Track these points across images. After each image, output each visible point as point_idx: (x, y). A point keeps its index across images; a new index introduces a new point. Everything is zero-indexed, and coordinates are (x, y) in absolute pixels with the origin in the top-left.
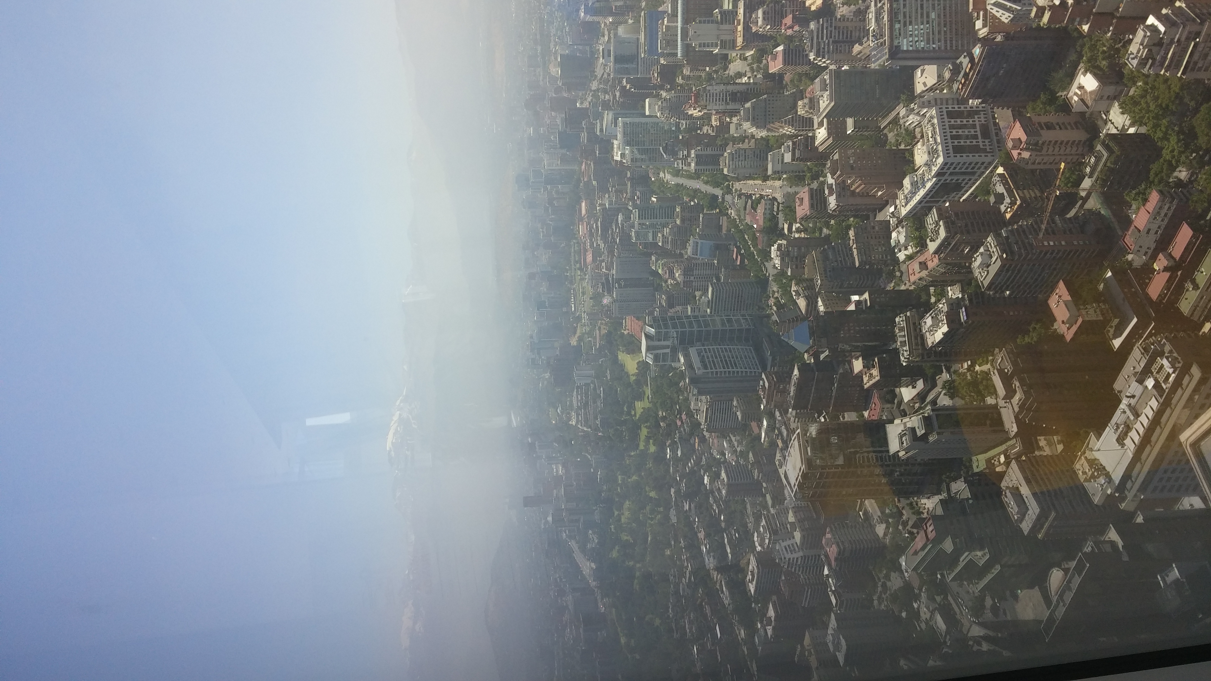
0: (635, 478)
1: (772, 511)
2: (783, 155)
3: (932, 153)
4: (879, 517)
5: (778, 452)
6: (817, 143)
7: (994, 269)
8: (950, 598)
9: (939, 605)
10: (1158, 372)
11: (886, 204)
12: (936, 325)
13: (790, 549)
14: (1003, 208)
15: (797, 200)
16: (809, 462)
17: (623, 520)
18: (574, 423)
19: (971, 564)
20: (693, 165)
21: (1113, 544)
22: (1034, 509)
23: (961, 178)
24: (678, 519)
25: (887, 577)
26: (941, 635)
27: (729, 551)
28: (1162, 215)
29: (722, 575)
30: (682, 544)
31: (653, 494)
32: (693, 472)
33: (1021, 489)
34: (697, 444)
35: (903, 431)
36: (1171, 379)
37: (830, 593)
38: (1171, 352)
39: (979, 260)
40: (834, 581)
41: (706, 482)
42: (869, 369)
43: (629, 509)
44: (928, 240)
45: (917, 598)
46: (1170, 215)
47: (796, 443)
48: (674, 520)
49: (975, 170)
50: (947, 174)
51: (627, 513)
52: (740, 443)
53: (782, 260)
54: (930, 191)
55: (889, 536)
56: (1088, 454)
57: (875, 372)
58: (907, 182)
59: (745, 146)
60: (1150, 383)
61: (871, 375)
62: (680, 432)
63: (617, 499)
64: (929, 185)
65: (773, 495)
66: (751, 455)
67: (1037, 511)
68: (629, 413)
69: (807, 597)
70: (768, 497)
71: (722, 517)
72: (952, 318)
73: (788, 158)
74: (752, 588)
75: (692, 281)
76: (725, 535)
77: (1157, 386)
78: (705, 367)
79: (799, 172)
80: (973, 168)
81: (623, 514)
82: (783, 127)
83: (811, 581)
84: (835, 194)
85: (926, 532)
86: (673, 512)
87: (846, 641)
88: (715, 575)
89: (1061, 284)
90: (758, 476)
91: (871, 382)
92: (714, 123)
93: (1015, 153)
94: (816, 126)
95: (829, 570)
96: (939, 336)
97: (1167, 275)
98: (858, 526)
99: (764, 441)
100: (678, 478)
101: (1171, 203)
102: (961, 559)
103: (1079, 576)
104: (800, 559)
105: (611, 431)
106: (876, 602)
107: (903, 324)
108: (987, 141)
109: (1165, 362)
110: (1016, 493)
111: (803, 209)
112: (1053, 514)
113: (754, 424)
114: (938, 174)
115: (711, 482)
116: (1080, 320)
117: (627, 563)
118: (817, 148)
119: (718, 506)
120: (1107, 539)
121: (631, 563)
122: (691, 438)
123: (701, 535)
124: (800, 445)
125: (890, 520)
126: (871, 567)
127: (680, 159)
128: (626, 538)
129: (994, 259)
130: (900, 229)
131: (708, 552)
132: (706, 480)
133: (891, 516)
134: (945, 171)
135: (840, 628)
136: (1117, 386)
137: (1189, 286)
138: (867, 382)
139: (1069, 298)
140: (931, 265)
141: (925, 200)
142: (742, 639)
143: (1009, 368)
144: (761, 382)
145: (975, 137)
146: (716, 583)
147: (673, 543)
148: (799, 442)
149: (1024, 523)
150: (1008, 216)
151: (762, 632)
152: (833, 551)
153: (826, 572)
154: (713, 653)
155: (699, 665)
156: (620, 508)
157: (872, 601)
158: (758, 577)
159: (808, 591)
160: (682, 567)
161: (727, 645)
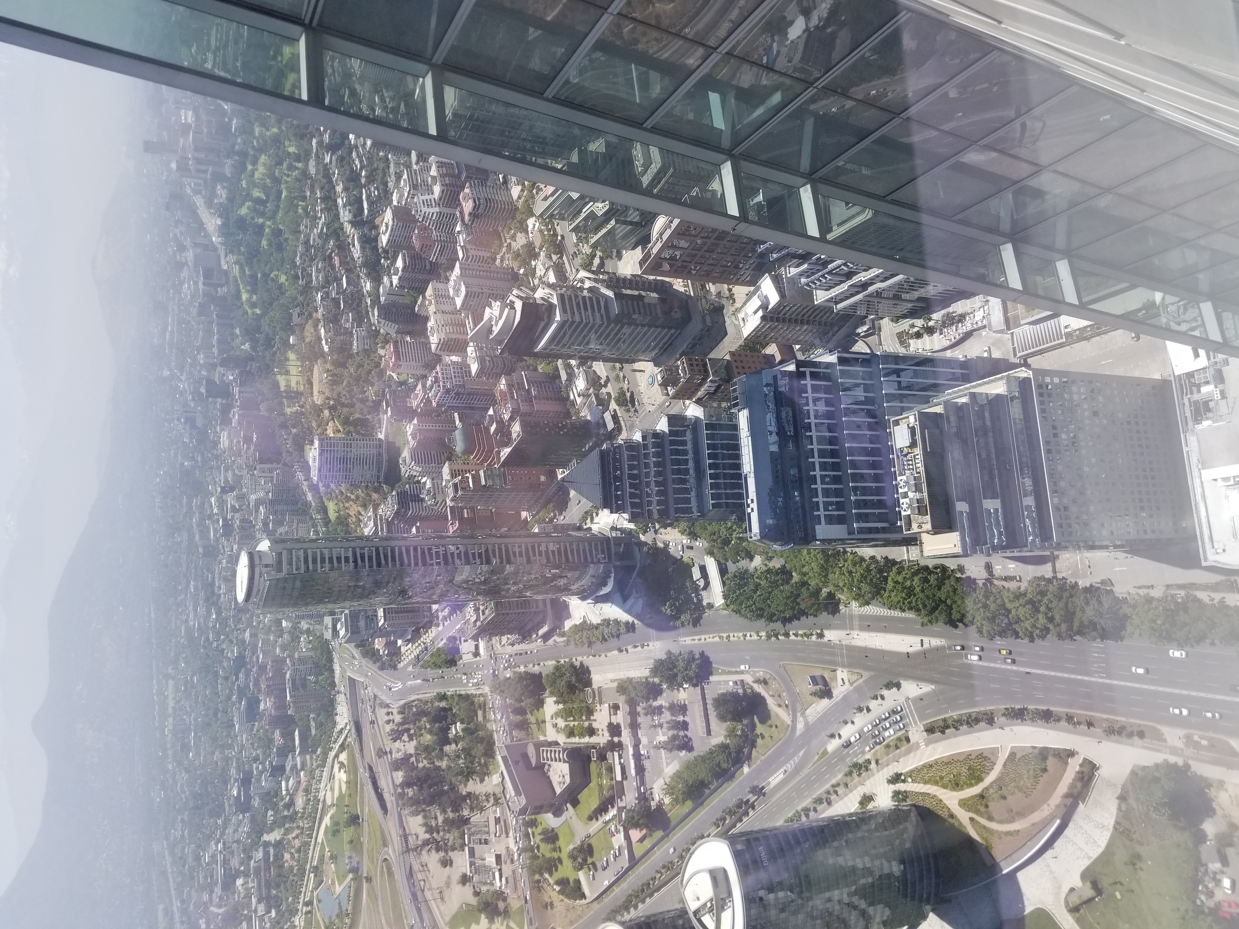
0: (275, 130)
1: (415, 167)
8: (565, 258)
9: (554, 263)
13: (428, 203)
17: (257, 175)
18: (210, 67)
19: (592, 215)
22: (657, 164)
24: (317, 170)
25: (513, 238)
27: (365, 206)
29: (356, 229)
30: (318, 195)
31: (292, 149)
37: (459, 248)
40: (464, 236)
41: (351, 137)
43: (265, 165)
45: (536, 256)
48: (312, 170)
51: (261, 169)
52: (392, 99)
55: (523, 198)
62: (330, 81)
63: (252, 153)
65: (419, 152)
66: (402, 106)
67: (659, 166)
69: (436, 252)
71: (363, 173)
74: (384, 240)
76: (364, 191)
81: (257, 169)
83: (442, 239)
86: (312, 163)
87: (467, 287)
88: (348, 228)
95: (461, 226)
98: (495, 187)
100: (322, 128)
102: (584, 211)
104: (435, 215)
106: (498, 261)
110: (645, 148)
112: (671, 170)
115: (357, 138)
117: (256, 220)
119: (361, 161)
121: (261, 220)
123: (339, 188)
125: (526, 183)
126: (500, 229)
128: (258, 194)
131: (344, 206)
135: (463, 276)
142: (367, 291)
146: (348, 237)
147: (308, 194)
149: (645, 176)
151: (388, 285)
152: (468, 206)
153: (458, 228)
154: (336, 302)
155: (321, 311)
156: (255, 162)
157: (495, 259)
158: (392, 230)
159: (437, 248)
160: (316, 218)
161: (352, 294)
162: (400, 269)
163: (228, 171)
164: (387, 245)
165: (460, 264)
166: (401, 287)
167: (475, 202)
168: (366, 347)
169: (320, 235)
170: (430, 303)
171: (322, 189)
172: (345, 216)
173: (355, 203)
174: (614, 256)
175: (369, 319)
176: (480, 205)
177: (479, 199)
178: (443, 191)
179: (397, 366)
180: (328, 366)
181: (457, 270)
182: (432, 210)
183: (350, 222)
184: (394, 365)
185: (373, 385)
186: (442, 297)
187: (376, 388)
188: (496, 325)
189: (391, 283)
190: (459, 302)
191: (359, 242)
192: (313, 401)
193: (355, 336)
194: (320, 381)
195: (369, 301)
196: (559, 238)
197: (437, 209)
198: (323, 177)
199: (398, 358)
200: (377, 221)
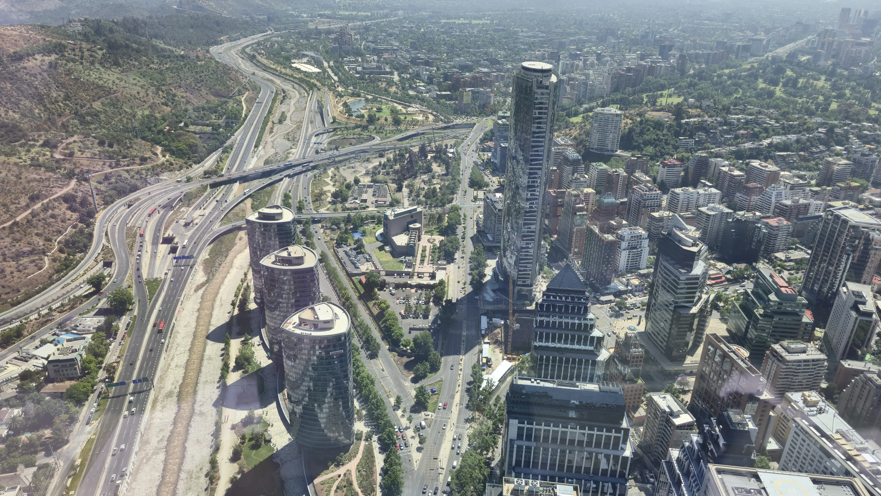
1: (808, 189)
4: (790, 257)
5: (857, 204)
16: (855, 227)
17: (816, 82)
24: (814, 122)
27: (783, 153)
29: (766, 146)
32: (848, 139)
33: (805, 354)
35: (865, 296)
40: (751, 217)
41: (838, 147)
43: (823, 87)
63: (833, 79)
65: (819, 192)
67: (787, 358)
70: (818, 189)
74: (755, 164)
76: (794, 153)
83: (753, 203)
87: (713, 215)
88: (768, 141)
90: (838, 186)
95: (759, 216)
99: (863, 195)
100: (846, 128)
104: (770, 199)
110: (804, 351)
117: (782, 81)
124: (872, 224)
128: (801, 82)
131: (784, 139)
135: (722, 213)
149: (779, 347)
152: (773, 222)
155: (709, 119)
158: (761, 169)
162: (732, 173)
163: (821, 63)
164: (751, 165)
165: (731, 213)
166: (720, 172)
167: (776, 227)
169: (764, 122)
170: (706, 190)
171: (799, 125)
172: (776, 139)
173: (785, 147)
174: (723, 317)
175: (699, 150)
176: (774, 230)
177: (778, 230)
178: (786, 206)
180: (670, 122)
181: (727, 210)
182: (773, 197)
183: (772, 143)
186: (710, 198)
188: (682, 233)
189: (724, 166)
190: (703, 209)
191: (755, 147)
192: (648, 111)
194: (661, 117)
195: (713, 151)
197: (774, 201)
198: (808, 127)
200: (770, 161)
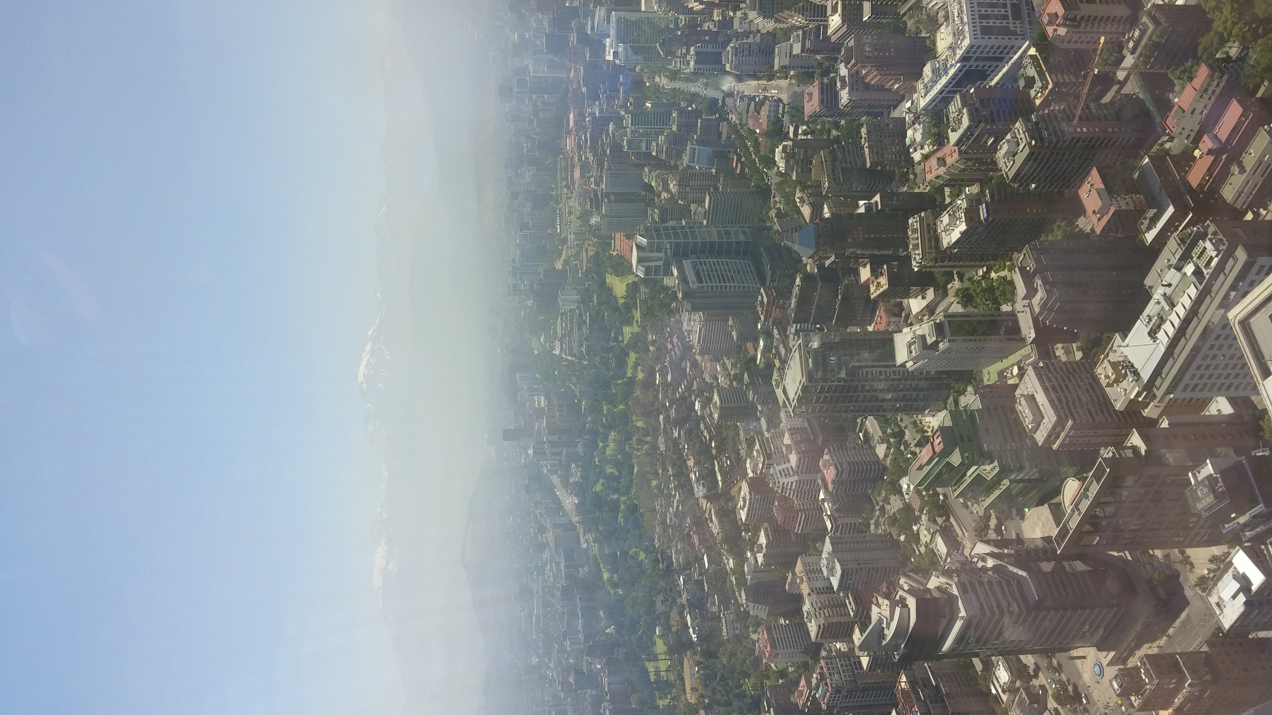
0: (621, 407)
1: (766, 435)
2: (791, 46)
3: (958, 34)
4: (880, 437)
5: (775, 371)
6: (829, 32)
7: (1020, 158)
8: (952, 520)
9: (941, 527)
10: (1199, 258)
11: (902, 99)
12: (953, 224)
13: (786, 473)
14: (1033, 93)
15: (806, 95)
16: (810, 375)
17: (608, 452)
18: (558, 353)
19: (979, 479)
20: (692, 63)
21: (1135, 449)
22: (1050, 417)
23: (988, 64)
24: (666, 446)
25: (887, 501)
26: (941, 558)
27: (719, 478)
28: (1210, 92)
29: (711, 503)
30: (671, 472)
31: (640, 424)
32: (683, 398)
33: (1037, 396)
34: (688, 369)
35: (912, 339)
36: (1214, 264)
37: (825, 518)
38: (1215, 233)
39: (1005, 148)
40: (830, 505)
41: (696, 408)
42: (877, 278)
43: (615, 441)
44: (949, 131)
45: (917, 520)
46: (1217, 92)
47: (797, 355)
48: (662, 447)
49: (1003, 55)
50: (973, 59)
51: (612, 445)
52: (734, 365)
53: (787, 162)
54: (953, 78)
55: (890, 457)
56: (1113, 357)
57: (883, 280)
58: (927, 70)
59: (750, 40)
60: (1189, 269)
61: (879, 283)
62: (670, 356)
63: (602, 430)
64: (952, 72)
65: (768, 418)
66: (746, 376)
67: (1054, 419)
68: (616, 339)
69: (800, 521)
70: (763, 421)
71: (713, 444)
72: (971, 215)
73: (797, 49)
74: (743, 515)
75: (688, 193)
76: (716, 462)
77: (1198, 273)
78: (700, 280)
79: (808, 68)
80: (1001, 53)
81: (608, 446)
82: (792, 17)
83: (806, 507)
84: (847, 88)
85: (932, 444)
86: (661, 441)
87: (841, 565)
88: (704, 503)
89: (1095, 172)
90: (754, 398)
91: (878, 292)
92: (716, 18)
93: (1050, 30)
94: (829, 11)
95: (825, 494)
96: (955, 235)
97: (1211, 158)
98: (857, 447)
99: (760, 363)
100: (667, 404)
101: (1221, 78)
102: (969, 473)
103: (1098, 483)
104: (794, 484)
105: (598, 359)
106: (872, 527)
107: (917, 226)
108: (1018, 22)
109: (1208, 245)
110: (1031, 399)
111: (812, 106)
112: (1070, 423)
113: (749, 345)
114: (963, 59)
115: (703, 408)
116: (1112, 210)
117: (611, 496)
118: (829, 38)
119: (709, 432)
120: (1129, 445)
121: (616, 496)
122: (682, 362)
123: (691, 463)
124: (801, 356)
125: (892, 440)
126: (870, 491)
127: (678, 57)
128: (611, 470)
129: (1021, 147)
130: (917, 126)
131: (698, 480)
132: (697, 406)
133: (894, 435)
134: (970, 55)
135: (835, 552)
136: (1148, 282)
137: (1235, 169)
138: (874, 292)
139: (1102, 186)
140: (949, 161)
141: (947, 90)
142: (731, 569)
143: (1031, 266)
144: (760, 297)
145: (1005, 17)
146: (705, 512)
147: (660, 471)
148: (800, 353)
149: (1038, 432)
150: (1038, 102)
151: (752, 561)
152: (830, 474)
153: (822, 496)
154: (700, 583)
155: (684, 596)
156: (605, 440)
157: (868, 526)
158: (750, 503)
159: (801, 517)
160: (670, 496)
161: (715, 574)
162: (764, 546)
163: (580, 449)
164: (746, 520)
165: (831, 538)
166: (767, 563)
167: (836, 468)
168: (737, 632)
169: (676, 514)
170: (802, 580)
171: (673, 465)
172: (700, 491)
173: (708, 477)
174: (1014, 517)
175: (736, 600)
176: (842, 470)
177: (840, 464)
178: (800, 459)
179: (774, 656)
180: (698, 658)
181: (828, 546)
182: (790, 480)
183: (706, 497)
184: (770, 655)
185: (749, 676)
186: (815, 575)
187: (753, 680)
188: (888, 627)
189: (756, 561)
190: (835, 582)
191: (716, 517)
192: (687, 700)
193: (723, 621)
194: (692, 676)
195: (734, 580)
196: (941, 497)
197: (796, 478)
198: (674, 453)
199: (773, 646)
200: (734, 491)
